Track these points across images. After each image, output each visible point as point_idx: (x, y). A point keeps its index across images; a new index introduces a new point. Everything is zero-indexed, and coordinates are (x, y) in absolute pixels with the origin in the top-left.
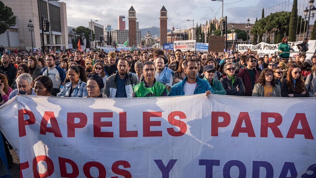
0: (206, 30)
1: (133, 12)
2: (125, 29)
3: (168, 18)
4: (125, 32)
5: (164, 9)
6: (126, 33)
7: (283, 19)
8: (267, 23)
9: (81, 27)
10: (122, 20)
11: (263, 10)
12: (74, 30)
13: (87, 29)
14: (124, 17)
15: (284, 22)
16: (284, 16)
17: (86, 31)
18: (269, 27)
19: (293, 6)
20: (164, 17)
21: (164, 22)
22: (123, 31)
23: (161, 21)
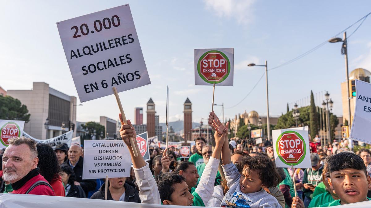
0: (235, 125)
1: (152, 104)
2: (142, 124)
3: (192, 112)
4: (142, 127)
5: (188, 101)
6: (144, 128)
7: (303, 114)
8: (289, 119)
9: (92, 122)
10: (139, 112)
11: (288, 105)
12: (82, 125)
13: (98, 125)
14: (141, 109)
15: (305, 118)
16: (305, 111)
17: (96, 127)
18: (291, 123)
19: (311, 102)
20: (189, 110)
21: (188, 116)
22: (140, 126)
23: (185, 115)
